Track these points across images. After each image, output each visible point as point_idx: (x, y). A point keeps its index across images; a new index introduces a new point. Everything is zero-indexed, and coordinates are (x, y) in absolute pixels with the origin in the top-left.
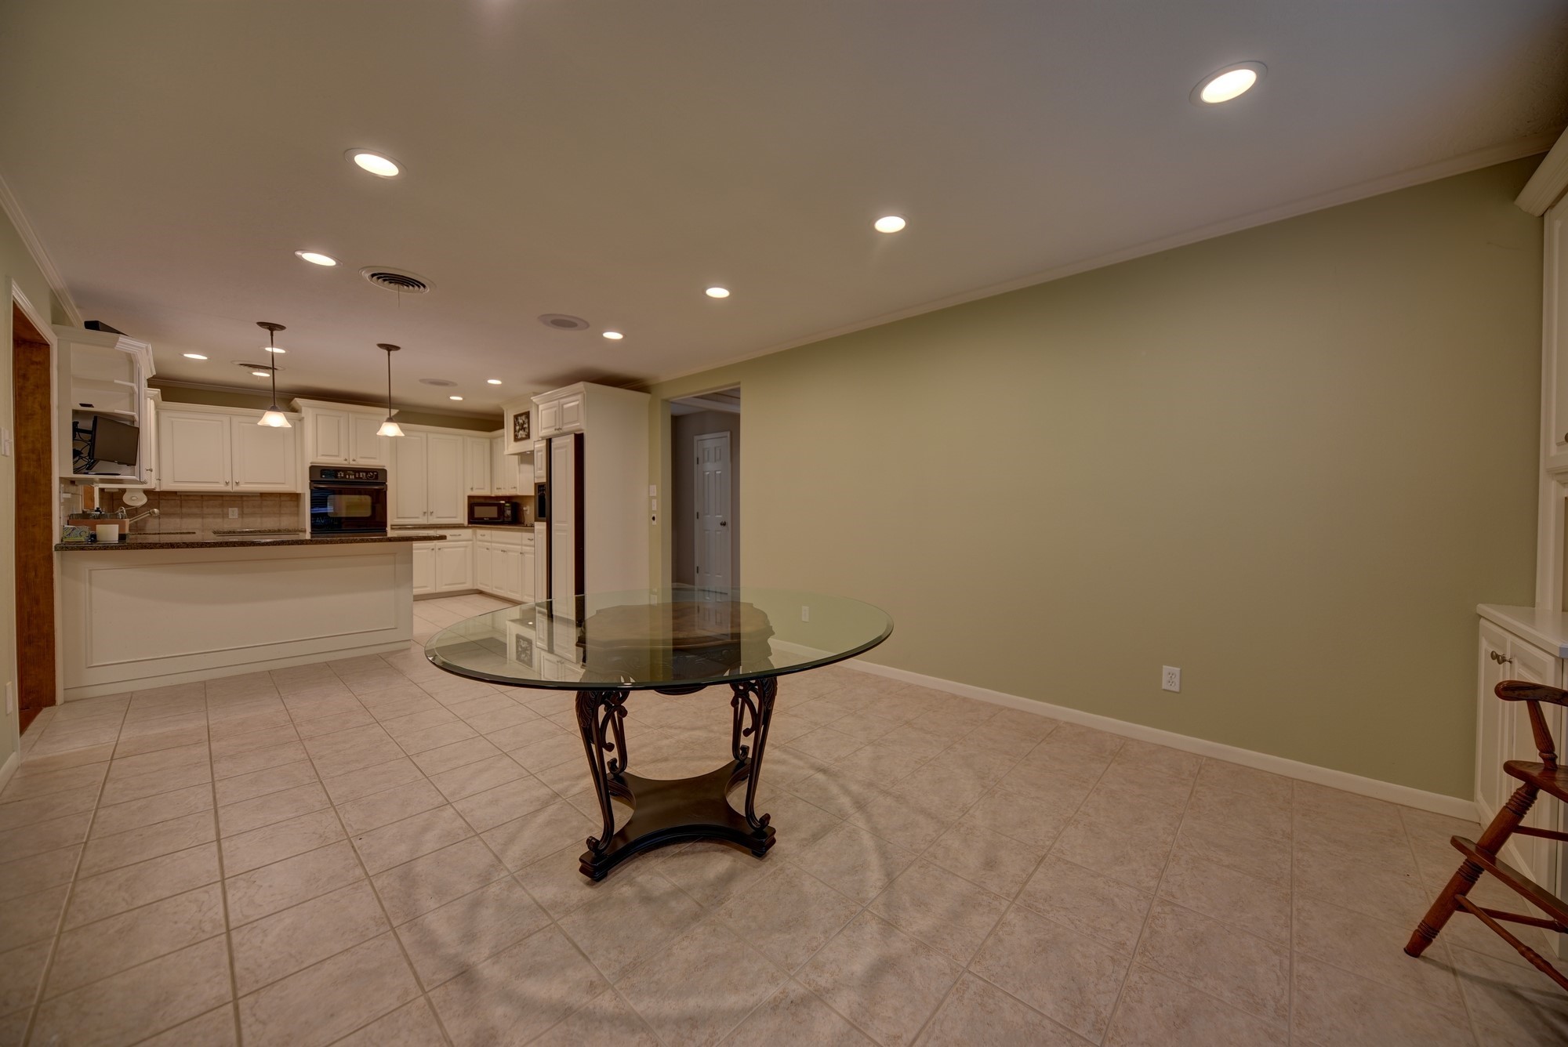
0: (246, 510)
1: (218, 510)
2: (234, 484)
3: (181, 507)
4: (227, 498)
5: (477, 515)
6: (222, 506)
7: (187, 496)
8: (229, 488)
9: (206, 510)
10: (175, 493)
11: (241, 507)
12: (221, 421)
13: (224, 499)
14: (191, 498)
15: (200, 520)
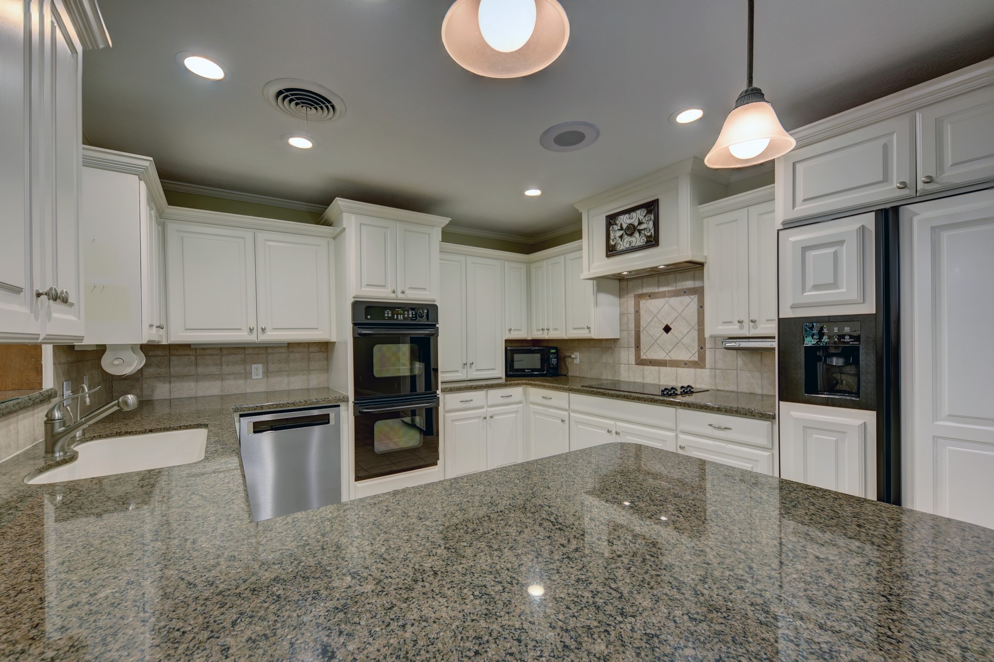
0: (272, 367)
1: (239, 368)
2: (260, 330)
3: (196, 365)
4: (250, 351)
5: (517, 366)
6: (244, 362)
7: (203, 349)
8: (252, 338)
9: (226, 369)
10: (188, 346)
11: (266, 363)
12: (244, 238)
13: (247, 351)
14: (208, 352)
15: (218, 383)
